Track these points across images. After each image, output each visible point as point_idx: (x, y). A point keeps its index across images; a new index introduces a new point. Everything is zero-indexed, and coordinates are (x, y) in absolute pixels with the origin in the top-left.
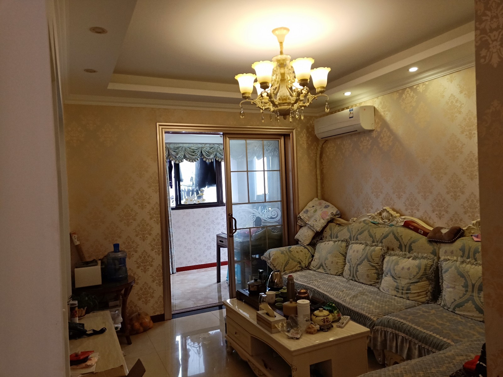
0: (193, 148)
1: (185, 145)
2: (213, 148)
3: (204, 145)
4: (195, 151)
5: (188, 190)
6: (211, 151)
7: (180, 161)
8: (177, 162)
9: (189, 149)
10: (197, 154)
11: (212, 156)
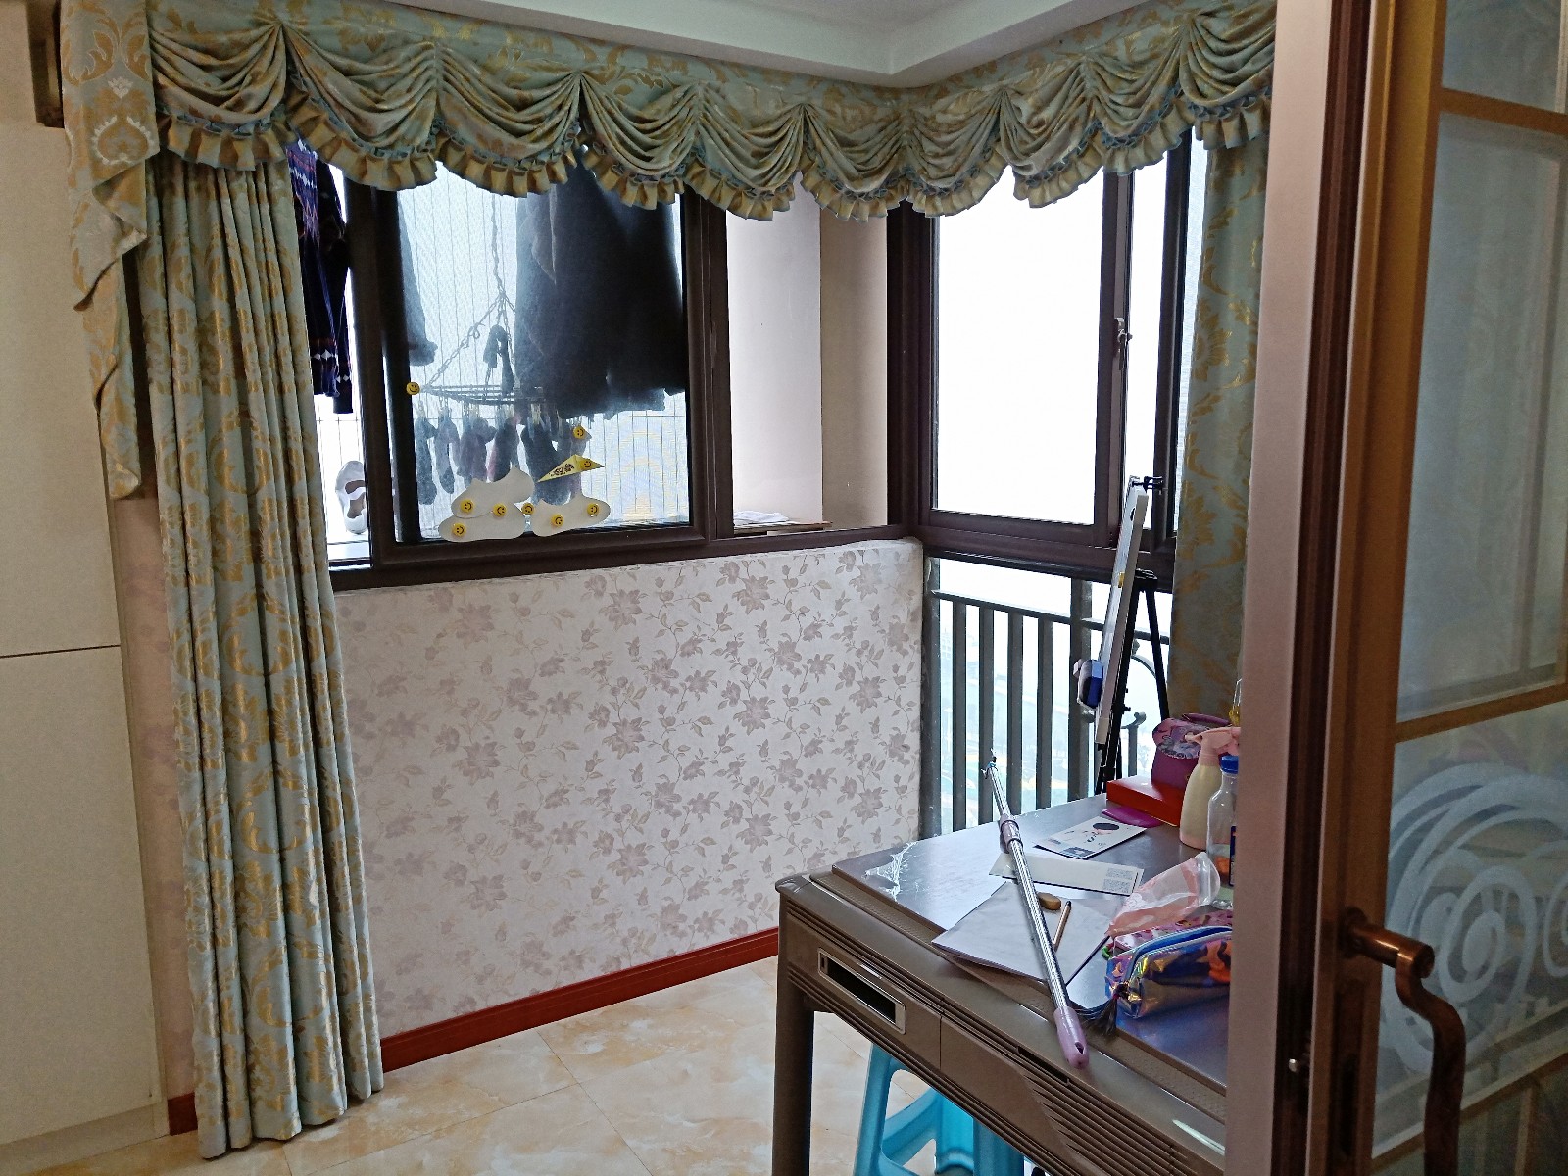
0: (513, 68)
1: (440, 30)
2: (679, 93)
3: (602, 54)
4: (537, 94)
5: (468, 431)
6: (659, 112)
7: (404, 172)
8: (377, 180)
9: (478, 71)
10: (548, 126)
11: (667, 161)
